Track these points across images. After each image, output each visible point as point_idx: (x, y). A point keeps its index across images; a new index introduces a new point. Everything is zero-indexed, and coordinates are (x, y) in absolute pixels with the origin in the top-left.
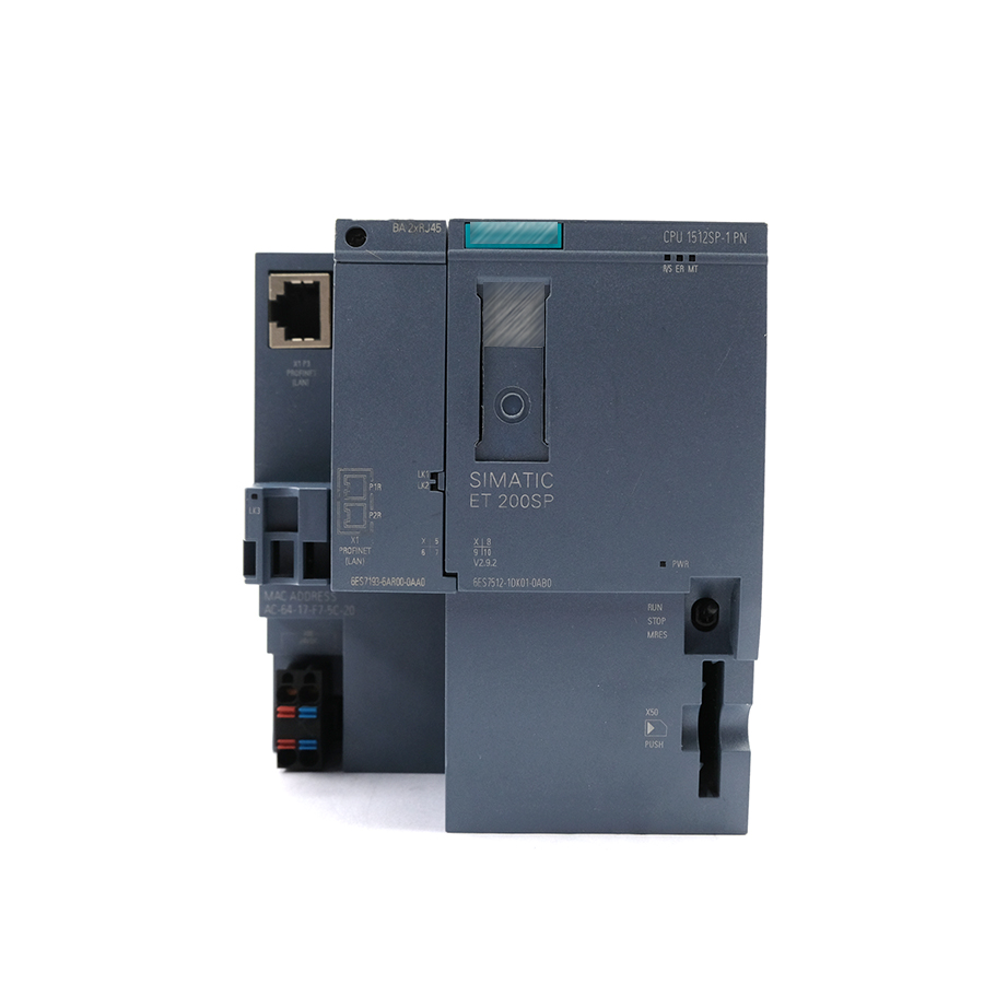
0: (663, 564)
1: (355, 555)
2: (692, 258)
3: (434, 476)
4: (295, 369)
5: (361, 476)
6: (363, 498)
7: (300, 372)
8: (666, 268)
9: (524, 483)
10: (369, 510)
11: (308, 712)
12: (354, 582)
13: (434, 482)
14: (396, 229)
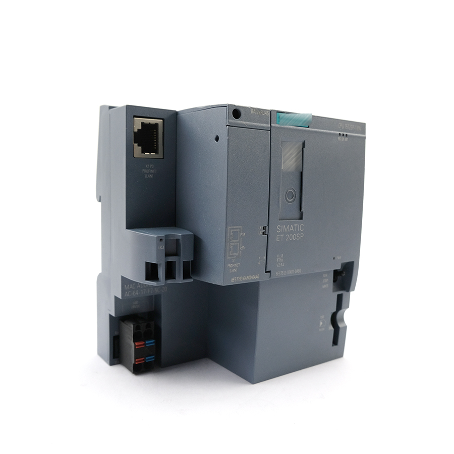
0: (334, 258)
1: (234, 268)
2: (347, 135)
3: (264, 228)
4: (146, 169)
5: (237, 230)
6: (238, 241)
7: (149, 170)
8: (339, 138)
9: (294, 229)
10: (240, 246)
11: (150, 343)
12: (233, 280)
13: (264, 231)
14: (253, 112)
